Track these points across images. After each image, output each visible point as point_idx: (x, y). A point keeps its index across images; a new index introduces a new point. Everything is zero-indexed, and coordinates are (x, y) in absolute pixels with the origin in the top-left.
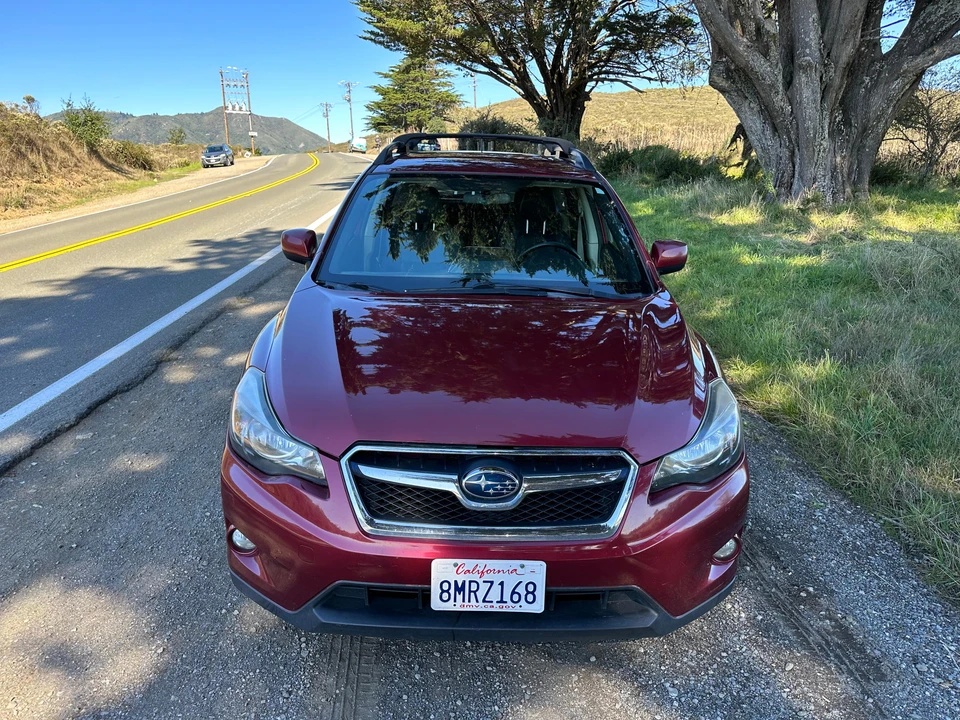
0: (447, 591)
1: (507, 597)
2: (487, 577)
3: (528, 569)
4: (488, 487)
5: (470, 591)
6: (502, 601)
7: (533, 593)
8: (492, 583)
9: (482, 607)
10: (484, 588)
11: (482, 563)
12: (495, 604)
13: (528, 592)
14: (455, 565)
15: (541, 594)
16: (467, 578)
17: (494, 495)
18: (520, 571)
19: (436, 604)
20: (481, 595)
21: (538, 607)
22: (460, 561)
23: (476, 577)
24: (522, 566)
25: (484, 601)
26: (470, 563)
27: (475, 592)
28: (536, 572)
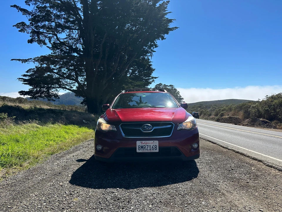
0: (140, 148)
1: (151, 149)
2: (147, 144)
3: (155, 142)
4: (146, 128)
5: (144, 148)
6: (150, 150)
7: (156, 148)
8: (148, 146)
9: (146, 151)
10: (147, 147)
11: (146, 141)
12: (149, 150)
13: (155, 148)
14: (141, 142)
15: (158, 148)
16: (144, 145)
17: (148, 129)
18: (153, 143)
19: (138, 151)
20: (146, 148)
21: (157, 151)
22: (142, 141)
23: (145, 144)
24: (154, 142)
25: (147, 150)
26: (144, 142)
27: (145, 148)
28: (156, 143)
